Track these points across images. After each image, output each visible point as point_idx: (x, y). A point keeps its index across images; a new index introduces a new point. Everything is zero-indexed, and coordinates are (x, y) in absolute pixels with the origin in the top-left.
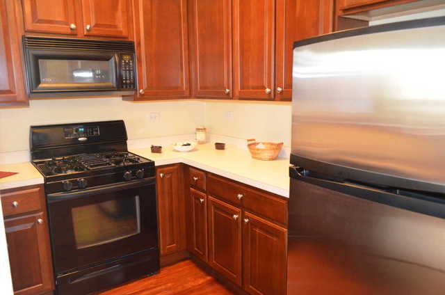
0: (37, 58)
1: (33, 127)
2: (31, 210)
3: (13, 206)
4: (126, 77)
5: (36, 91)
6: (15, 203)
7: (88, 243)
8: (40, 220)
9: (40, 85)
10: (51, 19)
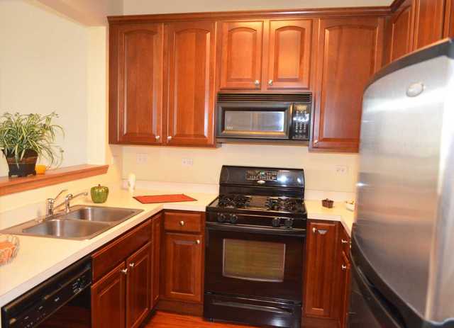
0: (225, 110)
1: (224, 167)
2: (194, 230)
3: (181, 224)
4: (299, 128)
5: (222, 137)
6: (182, 222)
7: (238, 275)
8: (198, 241)
9: (224, 132)
10: (241, 77)
